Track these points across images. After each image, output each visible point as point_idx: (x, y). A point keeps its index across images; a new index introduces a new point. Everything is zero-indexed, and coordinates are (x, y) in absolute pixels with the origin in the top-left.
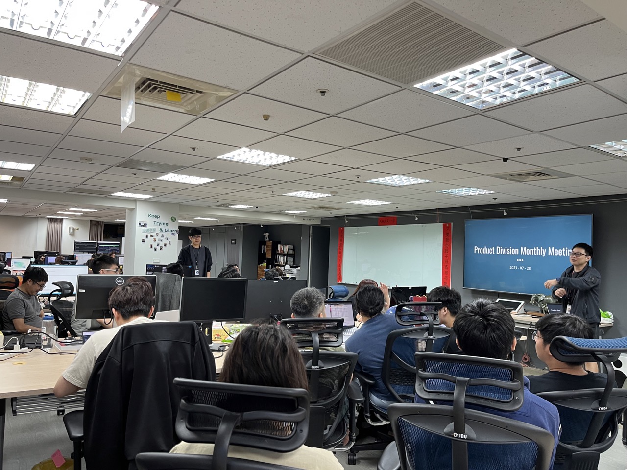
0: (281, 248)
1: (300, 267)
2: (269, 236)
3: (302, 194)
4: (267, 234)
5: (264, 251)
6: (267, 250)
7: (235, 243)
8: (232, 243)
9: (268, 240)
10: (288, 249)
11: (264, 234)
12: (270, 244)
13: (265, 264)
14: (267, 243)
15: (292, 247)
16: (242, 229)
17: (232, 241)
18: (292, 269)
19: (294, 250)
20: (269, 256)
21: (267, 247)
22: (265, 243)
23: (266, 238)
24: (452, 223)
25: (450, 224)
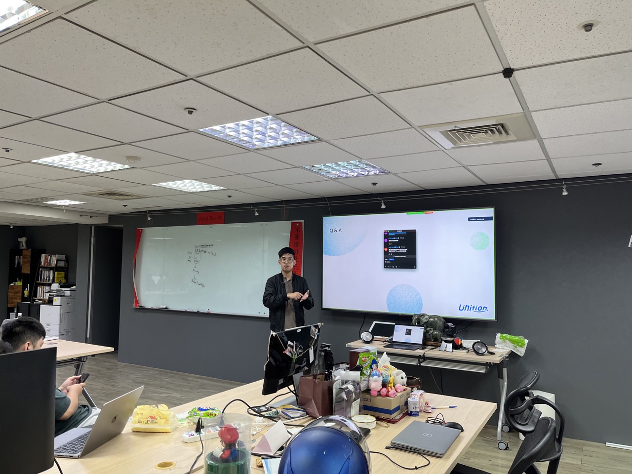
0: (46, 259)
1: (75, 285)
2: (26, 242)
3: (72, 160)
4: (23, 240)
5: (19, 263)
6: (23, 262)
9: (25, 247)
10: (57, 260)
11: (19, 240)
12: (28, 253)
13: (19, 283)
14: (24, 253)
15: (63, 257)
18: (63, 289)
19: (67, 261)
20: (26, 270)
21: (23, 258)
22: (20, 252)
23: (23, 246)
24: (303, 221)
25: (300, 223)
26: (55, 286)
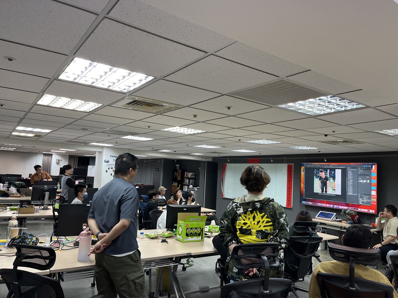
0: (187, 174)
1: (199, 186)
2: (179, 166)
3: (204, 146)
4: (178, 165)
5: (176, 175)
6: (178, 175)
7: (158, 170)
8: (156, 170)
9: (178, 169)
10: (191, 175)
11: (176, 165)
12: (180, 171)
13: (176, 184)
14: (178, 171)
15: (194, 174)
16: (163, 162)
17: (156, 169)
18: (194, 188)
19: (195, 175)
20: (179, 179)
21: (178, 173)
22: (177, 171)
23: (178, 168)
24: (293, 164)
25: (292, 165)
26: (191, 186)
